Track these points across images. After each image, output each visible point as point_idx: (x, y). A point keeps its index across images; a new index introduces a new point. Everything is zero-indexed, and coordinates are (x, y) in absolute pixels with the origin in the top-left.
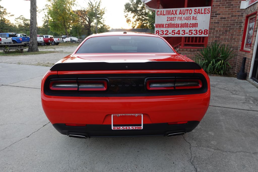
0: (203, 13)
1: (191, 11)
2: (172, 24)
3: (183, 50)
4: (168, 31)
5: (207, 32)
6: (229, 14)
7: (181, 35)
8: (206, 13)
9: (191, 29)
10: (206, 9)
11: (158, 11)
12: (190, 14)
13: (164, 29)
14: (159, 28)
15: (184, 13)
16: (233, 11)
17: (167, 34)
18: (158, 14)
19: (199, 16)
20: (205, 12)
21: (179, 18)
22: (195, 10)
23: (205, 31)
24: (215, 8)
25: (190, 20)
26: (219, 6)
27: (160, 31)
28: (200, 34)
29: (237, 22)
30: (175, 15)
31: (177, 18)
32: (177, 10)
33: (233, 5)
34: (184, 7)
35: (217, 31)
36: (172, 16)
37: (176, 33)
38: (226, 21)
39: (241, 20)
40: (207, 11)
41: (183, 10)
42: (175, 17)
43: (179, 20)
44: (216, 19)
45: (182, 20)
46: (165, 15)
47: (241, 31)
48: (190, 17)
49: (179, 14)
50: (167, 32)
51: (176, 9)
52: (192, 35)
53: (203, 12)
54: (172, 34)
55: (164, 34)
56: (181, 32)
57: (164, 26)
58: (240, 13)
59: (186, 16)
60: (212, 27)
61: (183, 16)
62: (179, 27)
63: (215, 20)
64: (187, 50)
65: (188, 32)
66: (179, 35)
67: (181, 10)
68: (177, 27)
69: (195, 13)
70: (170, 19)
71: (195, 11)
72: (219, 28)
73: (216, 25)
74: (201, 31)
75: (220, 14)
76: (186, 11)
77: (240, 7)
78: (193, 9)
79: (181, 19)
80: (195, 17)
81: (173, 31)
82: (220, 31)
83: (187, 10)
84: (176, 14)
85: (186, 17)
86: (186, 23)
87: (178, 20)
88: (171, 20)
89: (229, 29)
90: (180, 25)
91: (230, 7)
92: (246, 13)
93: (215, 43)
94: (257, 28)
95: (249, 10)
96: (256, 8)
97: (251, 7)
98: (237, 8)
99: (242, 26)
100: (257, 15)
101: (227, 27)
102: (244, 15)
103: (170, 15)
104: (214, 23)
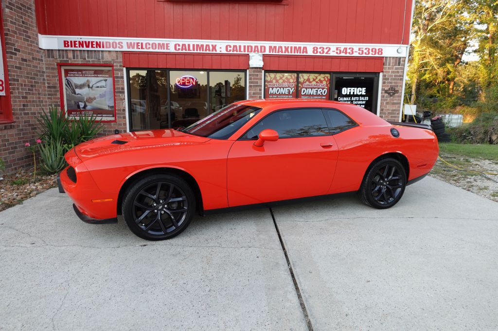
5: (2, 85)
6: (29, 54)
16: (32, 50)
24: (11, 36)
26: (15, 33)
29: (39, 71)
33: (30, 37)
35: (22, 85)
39: (43, 68)
58: (40, 55)
60: (14, 75)
63: (14, 61)
72: (23, 79)
73: (19, 72)
75: (19, 51)
77: (37, 44)
82: (25, 85)
89: (34, 82)
91: (28, 41)
92: (53, 57)
93: (24, 110)
94: (123, 89)
95: (70, 55)
96: (103, 58)
97: (79, 53)
98: (35, 45)
99: (45, 78)
100: (113, 69)
101: (31, 78)
102: (43, 59)
104: (16, 67)
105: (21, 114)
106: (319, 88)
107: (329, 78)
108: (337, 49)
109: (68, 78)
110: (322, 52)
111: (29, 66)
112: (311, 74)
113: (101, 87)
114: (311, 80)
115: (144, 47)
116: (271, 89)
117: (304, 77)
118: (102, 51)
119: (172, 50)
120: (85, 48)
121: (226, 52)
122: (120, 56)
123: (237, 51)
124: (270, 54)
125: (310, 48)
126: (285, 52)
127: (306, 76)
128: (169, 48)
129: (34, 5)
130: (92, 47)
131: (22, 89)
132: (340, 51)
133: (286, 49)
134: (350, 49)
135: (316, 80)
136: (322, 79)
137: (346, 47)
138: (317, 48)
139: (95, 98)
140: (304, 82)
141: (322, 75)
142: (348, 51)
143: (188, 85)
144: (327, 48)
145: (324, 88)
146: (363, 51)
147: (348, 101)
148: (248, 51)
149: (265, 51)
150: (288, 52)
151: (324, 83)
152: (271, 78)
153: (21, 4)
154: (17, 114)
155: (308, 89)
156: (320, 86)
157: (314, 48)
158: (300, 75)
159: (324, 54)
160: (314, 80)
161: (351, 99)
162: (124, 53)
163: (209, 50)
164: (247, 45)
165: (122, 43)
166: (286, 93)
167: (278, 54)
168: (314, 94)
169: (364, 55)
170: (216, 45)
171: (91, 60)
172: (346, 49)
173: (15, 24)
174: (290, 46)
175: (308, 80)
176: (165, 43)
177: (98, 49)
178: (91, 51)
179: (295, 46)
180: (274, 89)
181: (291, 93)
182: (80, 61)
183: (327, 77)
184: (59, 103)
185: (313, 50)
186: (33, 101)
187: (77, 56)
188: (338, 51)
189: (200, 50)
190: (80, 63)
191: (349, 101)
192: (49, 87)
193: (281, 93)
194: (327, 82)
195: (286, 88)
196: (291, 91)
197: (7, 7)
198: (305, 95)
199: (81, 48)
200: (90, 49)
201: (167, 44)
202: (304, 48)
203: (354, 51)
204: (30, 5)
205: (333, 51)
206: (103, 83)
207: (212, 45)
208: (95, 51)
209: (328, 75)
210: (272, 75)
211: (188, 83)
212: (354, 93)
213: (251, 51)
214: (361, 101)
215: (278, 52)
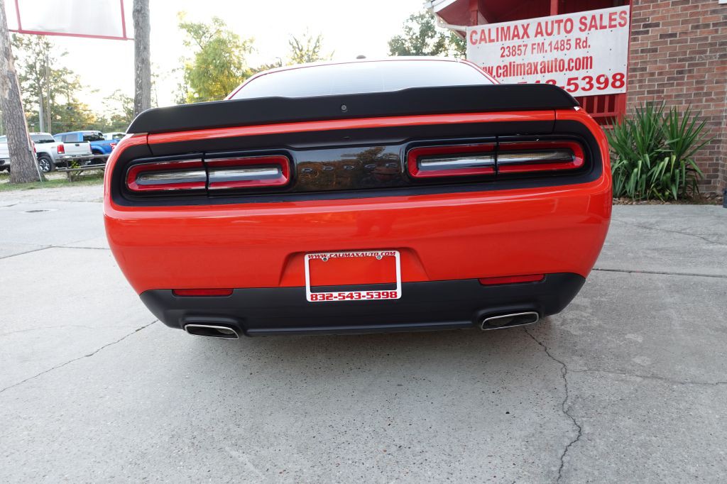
0: (605, 27)
1: (569, 24)
2: (516, 64)
5: (621, 80)
6: (685, 22)
8: (615, 26)
9: (574, 74)
10: (615, 13)
11: (475, 32)
12: (568, 32)
15: (549, 31)
16: (698, 13)
18: (474, 41)
19: (595, 37)
20: (613, 23)
21: (536, 46)
22: (583, 20)
23: (614, 77)
25: (568, 49)
28: (602, 86)
30: (523, 38)
31: (529, 47)
32: (528, 25)
34: (548, 14)
35: (652, 74)
36: (516, 42)
38: (678, 42)
40: (619, 20)
41: (547, 23)
42: (524, 45)
43: (535, 51)
44: (647, 39)
45: (546, 51)
46: (493, 41)
47: (725, 68)
48: (570, 40)
49: (536, 36)
51: (525, 22)
52: (576, 92)
53: (606, 22)
57: (494, 73)
59: (555, 38)
60: (636, 64)
61: (548, 39)
62: (537, 73)
63: (645, 42)
65: (564, 84)
67: (539, 24)
68: (531, 73)
69: (583, 27)
70: (509, 51)
71: (582, 23)
72: (658, 64)
73: (648, 56)
74: (602, 80)
75: (657, 25)
76: (556, 25)
78: (576, 16)
79: (541, 47)
80: (583, 39)
82: (660, 74)
83: (559, 22)
84: (525, 36)
85: (557, 42)
86: (556, 59)
87: (532, 53)
88: (514, 53)
89: (689, 65)
90: (541, 65)
101: (682, 60)
103: (509, 39)
104: (643, 51)
186: (679, 96)
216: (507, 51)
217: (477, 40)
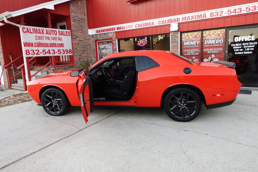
0: (65, 35)
1: (55, 32)
2: (41, 43)
3: (58, 69)
4: (39, 51)
5: (71, 51)
6: (83, 38)
7: (51, 55)
8: (67, 35)
9: (59, 48)
10: (67, 32)
11: (24, 28)
12: (56, 35)
13: (35, 49)
14: (28, 46)
15: (50, 33)
16: (84, 36)
17: (38, 53)
18: (24, 32)
19: (63, 37)
20: (67, 34)
21: (47, 38)
22: (59, 32)
23: (69, 50)
24: (74, 32)
25: (56, 40)
26: (76, 30)
27: (30, 50)
28: (67, 53)
29: (88, 44)
30: (42, 34)
31: (45, 38)
32: (43, 30)
33: (84, 31)
34: (47, 27)
35: (79, 50)
36: (40, 35)
37: (47, 52)
39: (90, 43)
41: (49, 30)
42: (43, 37)
43: (47, 39)
45: (50, 40)
46: (32, 33)
47: (91, 50)
48: (56, 37)
49: (46, 34)
50: (37, 51)
51: (42, 28)
53: (65, 34)
54: (44, 54)
55: (36, 53)
56: (52, 52)
57: (34, 45)
58: (89, 37)
60: (75, 47)
61: (50, 36)
62: (49, 47)
63: (76, 41)
64: (61, 68)
65: (57, 51)
66: (50, 54)
67: (47, 30)
68: (47, 47)
69: (60, 34)
70: (38, 38)
74: (67, 51)
75: (78, 37)
76: (52, 32)
77: (88, 33)
78: (57, 30)
79: (48, 38)
80: (60, 38)
81: (43, 50)
83: (53, 31)
84: (43, 33)
85: (53, 37)
86: (54, 43)
87: (46, 40)
88: (40, 39)
89: (85, 49)
90: (49, 44)
91: (83, 33)
92: (94, 38)
93: (80, 60)
94: (116, 49)
95: (99, 36)
96: (109, 36)
97: (101, 34)
98: (87, 34)
99: (92, 47)
100: (112, 40)
101: (84, 47)
102: (91, 39)
103: (38, 33)
104: (76, 44)
105: (78, 62)
106: (217, 39)
107: (224, 31)
108: (228, 11)
109: (99, 46)
110: (216, 15)
111: (84, 43)
112: (211, 31)
113: (109, 49)
114: (211, 34)
115: (123, 28)
116: (185, 43)
117: (206, 33)
118: (109, 33)
119: (134, 28)
120: (103, 33)
121: (158, 25)
122: (115, 34)
123: (164, 23)
124: (182, 22)
125: (208, 14)
126: (192, 19)
127: (207, 32)
128: (133, 27)
129: (87, 18)
130: (105, 31)
131: (79, 52)
132: (231, 12)
133: (192, 17)
134: (238, 9)
135: (215, 34)
136: (219, 33)
137: (235, 8)
138: (213, 13)
139: (107, 54)
140: (206, 36)
141: (220, 30)
142: (237, 11)
143: (143, 44)
144: (220, 12)
145: (221, 39)
146: (250, 9)
147: (239, 46)
148: (170, 22)
149: (179, 21)
150: (194, 19)
151: (221, 35)
152: (185, 36)
153: (80, 19)
154: (76, 62)
155: (209, 41)
156: (218, 37)
157: (211, 13)
158: (204, 32)
159: (219, 16)
160: (213, 34)
161: (242, 44)
162: (116, 32)
163: (150, 25)
164: (169, 19)
165: (115, 28)
166: (195, 44)
167: (187, 21)
168: (214, 43)
169: (251, 11)
170: (153, 22)
171: (105, 37)
172: (235, 10)
173: (76, 27)
174: (194, 15)
175: (209, 34)
176: (131, 25)
177: (107, 32)
178: (105, 33)
179: (198, 14)
180: (187, 42)
181: (198, 44)
182: (101, 38)
183: (223, 31)
184: (96, 57)
185: (210, 15)
186: (85, 57)
187: (101, 36)
188: (229, 13)
189: (146, 26)
190: (102, 39)
191: (241, 46)
192: (93, 50)
193: (191, 45)
194: (223, 34)
195: (194, 41)
196: (198, 43)
197: (73, 21)
198: (207, 44)
199: (102, 33)
200: (105, 32)
201: (132, 25)
202: (204, 14)
203: (242, 10)
204: (84, 18)
205: (225, 13)
206: (110, 47)
207: (152, 22)
208: (106, 33)
209: (224, 30)
210: (186, 34)
211: (143, 43)
212: (244, 40)
213: (172, 22)
214: (251, 45)
215: (187, 20)
216: (37, 37)
217: (25, 32)
